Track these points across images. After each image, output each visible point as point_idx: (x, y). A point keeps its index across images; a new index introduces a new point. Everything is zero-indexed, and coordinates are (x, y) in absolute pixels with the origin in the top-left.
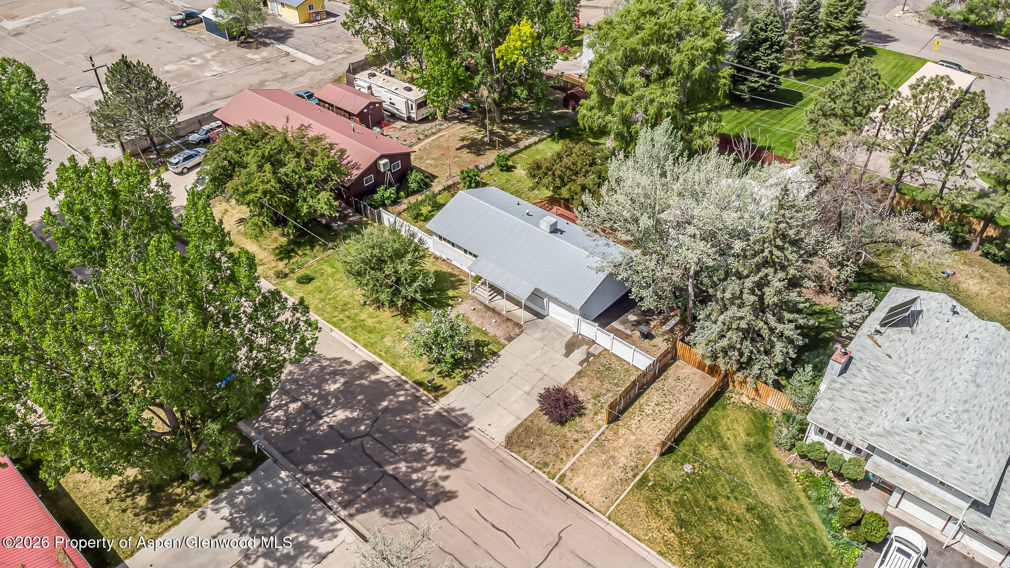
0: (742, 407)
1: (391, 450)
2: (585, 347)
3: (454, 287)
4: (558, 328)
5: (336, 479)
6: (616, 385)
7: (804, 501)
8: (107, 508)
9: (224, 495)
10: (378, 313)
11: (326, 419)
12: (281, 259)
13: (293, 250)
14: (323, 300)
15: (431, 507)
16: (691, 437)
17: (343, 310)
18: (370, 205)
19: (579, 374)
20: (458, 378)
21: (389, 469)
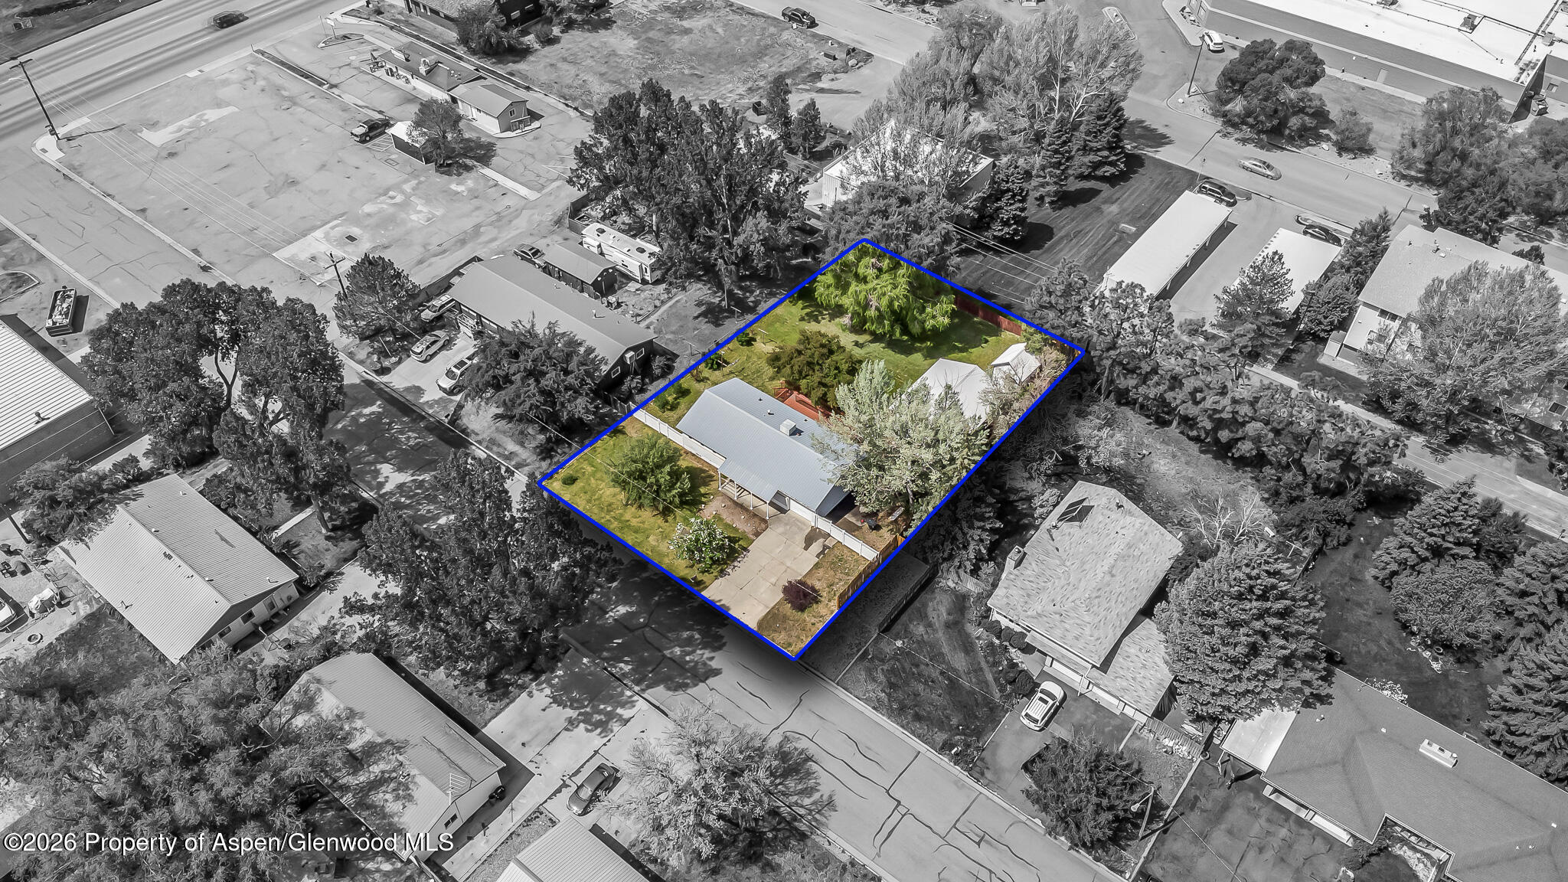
0: (948, 590)
1: (667, 638)
2: (821, 540)
3: (706, 484)
4: (798, 522)
5: (627, 663)
6: (848, 574)
7: (984, 664)
8: (456, 692)
9: (543, 678)
10: (640, 513)
11: (611, 614)
12: (544, 459)
13: (552, 449)
14: (589, 501)
15: (704, 682)
16: (904, 618)
17: (609, 511)
18: (619, 399)
19: (817, 566)
20: (715, 574)
21: (667, 653)
